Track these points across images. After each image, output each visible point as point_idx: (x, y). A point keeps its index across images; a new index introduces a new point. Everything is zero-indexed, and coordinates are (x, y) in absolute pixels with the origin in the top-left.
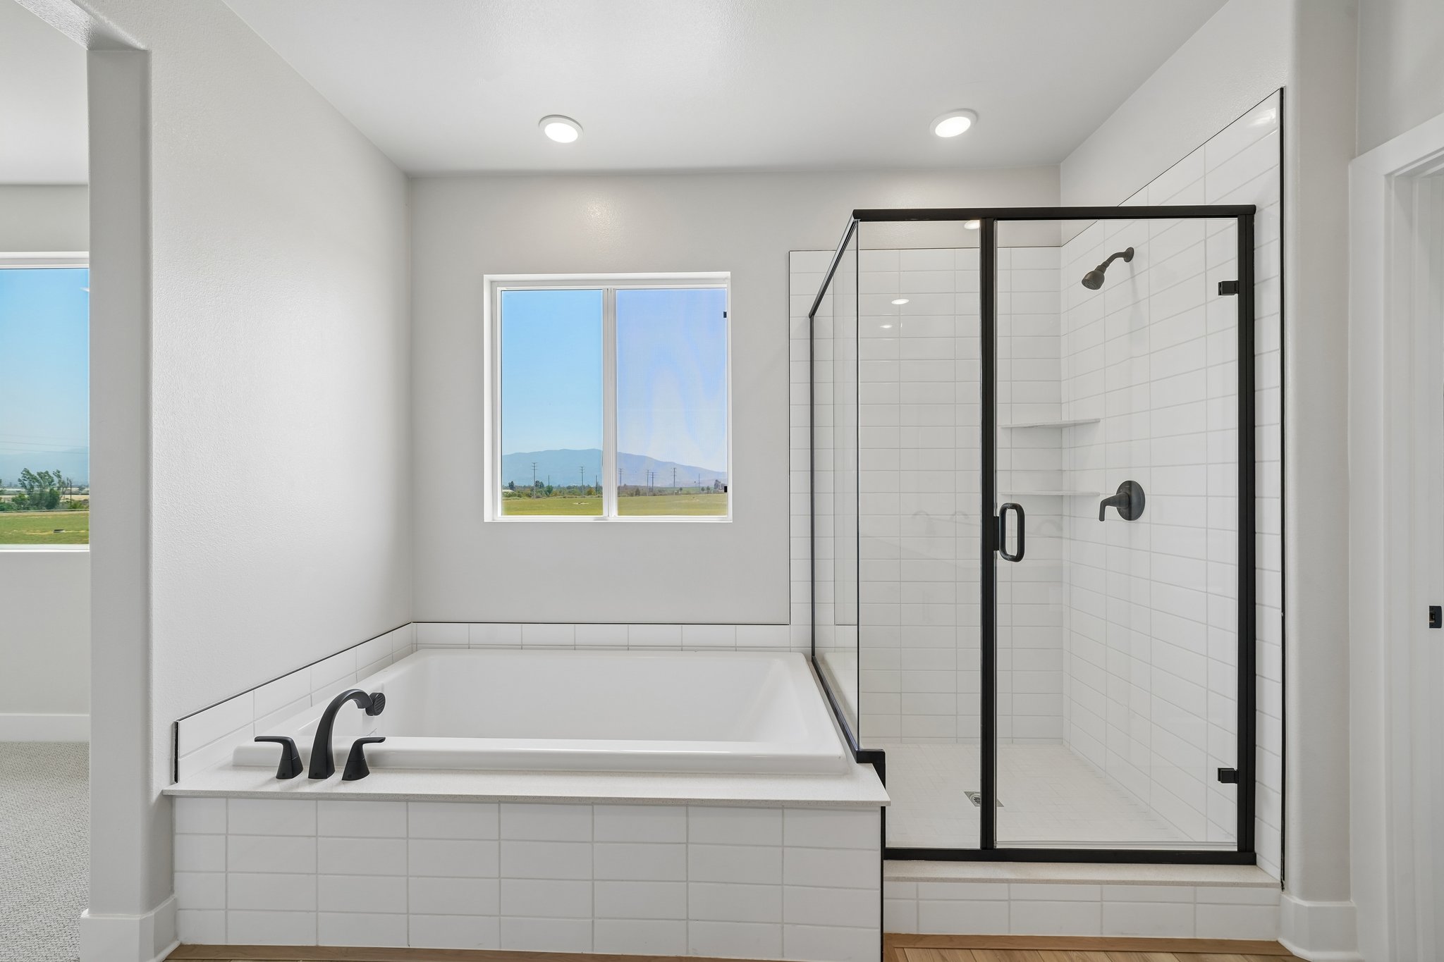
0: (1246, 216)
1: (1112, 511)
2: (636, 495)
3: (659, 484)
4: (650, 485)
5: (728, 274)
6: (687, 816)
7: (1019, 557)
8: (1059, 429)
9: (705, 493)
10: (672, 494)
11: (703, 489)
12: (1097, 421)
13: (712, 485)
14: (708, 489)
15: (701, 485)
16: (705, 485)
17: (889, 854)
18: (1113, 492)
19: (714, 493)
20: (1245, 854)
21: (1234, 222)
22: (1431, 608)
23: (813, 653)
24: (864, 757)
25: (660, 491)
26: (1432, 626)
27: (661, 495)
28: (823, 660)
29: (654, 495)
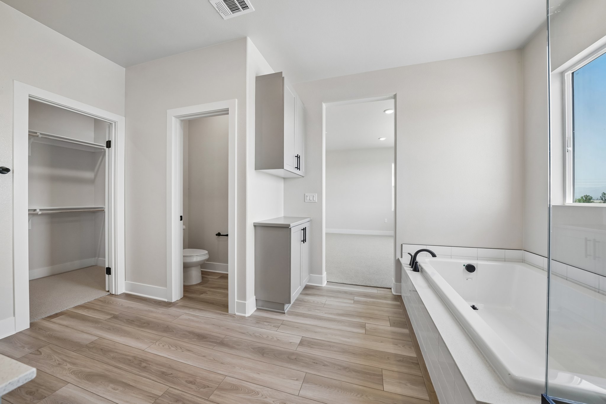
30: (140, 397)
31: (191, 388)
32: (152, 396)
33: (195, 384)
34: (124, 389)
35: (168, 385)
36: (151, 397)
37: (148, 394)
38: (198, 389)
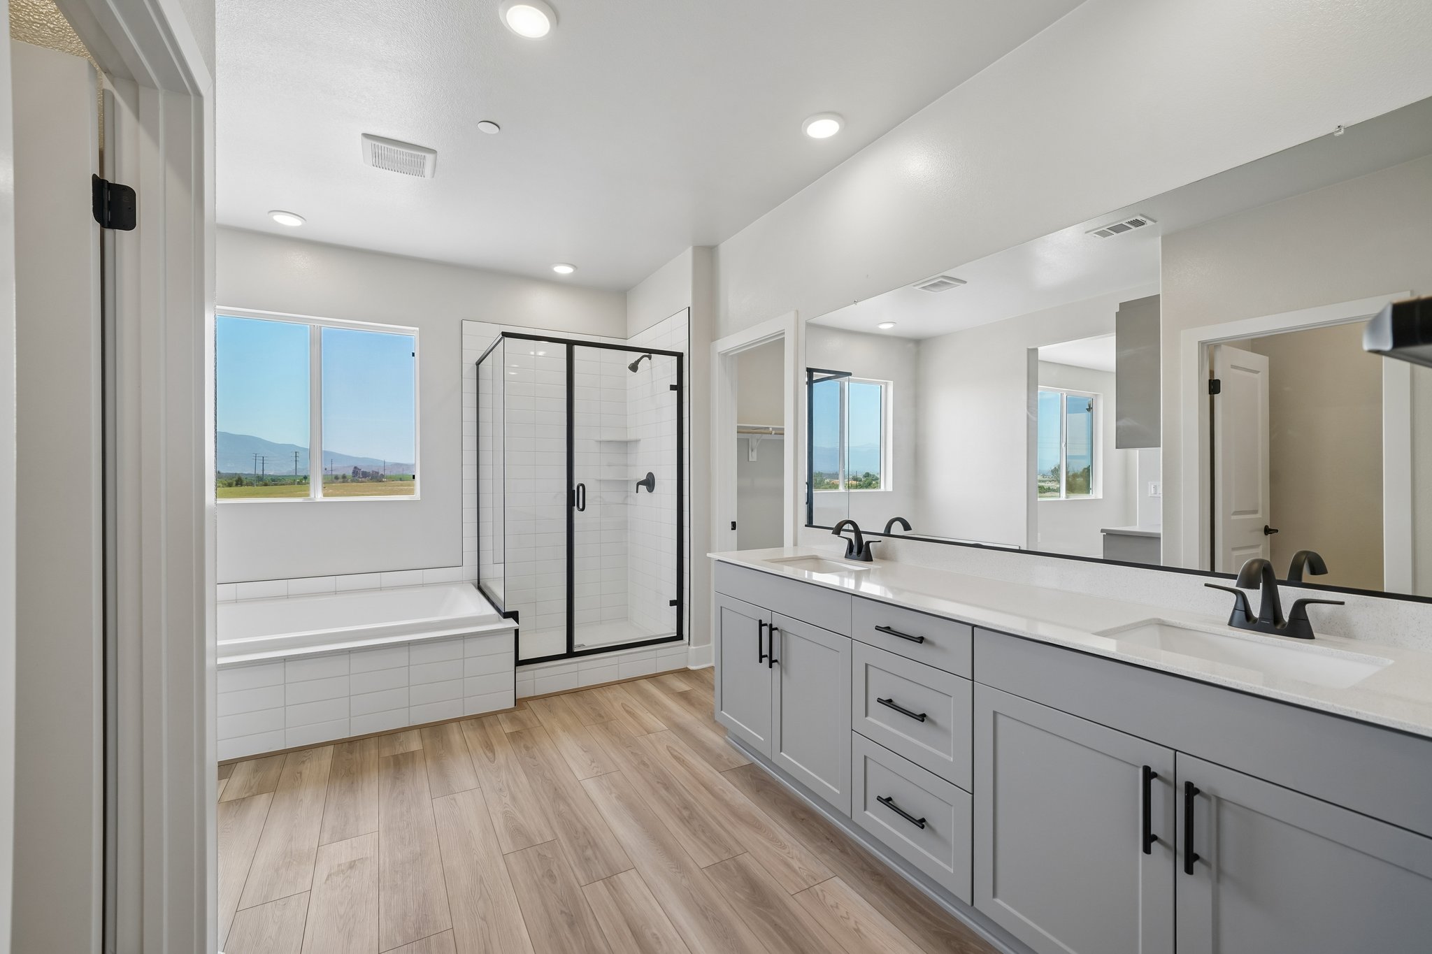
0: (680, 356)
1: (643, 488)
2: (237, 485)
3: (271, 471)
4: (259, 472)
5: (418, 329)
6: (409, 651)
7: (583, 509)
8: (626, 443)
9: (340, 483)
10: (293, 483)
11: (337, 478)
12: (640, 440)
13: (349, 473)
14: (344, 477)
15: (334, 473)
16: (340, 473)
17: (518, 663)
18: (644, 478)
19: (352, 481)
20: (679, 636)
21: (675, 358)
22: (732, 522)
23: (479, 583)
24: (507, 615)
25: (273, 480)
26: (732, 529)
27: (276, 485)
28: (486, 586)
29: (266, 485)
30: (627, 895)
31: (559, 866)
32: (611, 887)
33: (550, 870)
34: (643, 928)
35: (581, 893)
36: (613, 887)
37: (615, 893)
38: (552, 860)
